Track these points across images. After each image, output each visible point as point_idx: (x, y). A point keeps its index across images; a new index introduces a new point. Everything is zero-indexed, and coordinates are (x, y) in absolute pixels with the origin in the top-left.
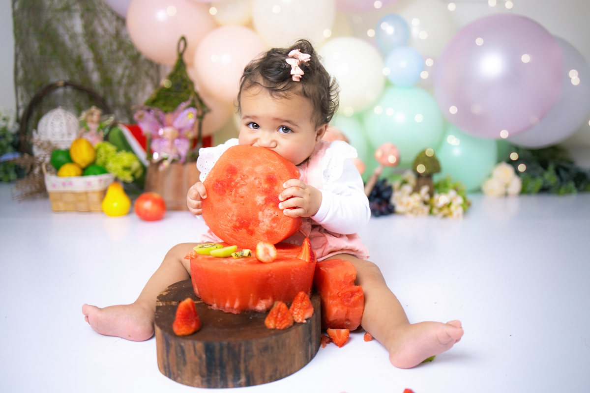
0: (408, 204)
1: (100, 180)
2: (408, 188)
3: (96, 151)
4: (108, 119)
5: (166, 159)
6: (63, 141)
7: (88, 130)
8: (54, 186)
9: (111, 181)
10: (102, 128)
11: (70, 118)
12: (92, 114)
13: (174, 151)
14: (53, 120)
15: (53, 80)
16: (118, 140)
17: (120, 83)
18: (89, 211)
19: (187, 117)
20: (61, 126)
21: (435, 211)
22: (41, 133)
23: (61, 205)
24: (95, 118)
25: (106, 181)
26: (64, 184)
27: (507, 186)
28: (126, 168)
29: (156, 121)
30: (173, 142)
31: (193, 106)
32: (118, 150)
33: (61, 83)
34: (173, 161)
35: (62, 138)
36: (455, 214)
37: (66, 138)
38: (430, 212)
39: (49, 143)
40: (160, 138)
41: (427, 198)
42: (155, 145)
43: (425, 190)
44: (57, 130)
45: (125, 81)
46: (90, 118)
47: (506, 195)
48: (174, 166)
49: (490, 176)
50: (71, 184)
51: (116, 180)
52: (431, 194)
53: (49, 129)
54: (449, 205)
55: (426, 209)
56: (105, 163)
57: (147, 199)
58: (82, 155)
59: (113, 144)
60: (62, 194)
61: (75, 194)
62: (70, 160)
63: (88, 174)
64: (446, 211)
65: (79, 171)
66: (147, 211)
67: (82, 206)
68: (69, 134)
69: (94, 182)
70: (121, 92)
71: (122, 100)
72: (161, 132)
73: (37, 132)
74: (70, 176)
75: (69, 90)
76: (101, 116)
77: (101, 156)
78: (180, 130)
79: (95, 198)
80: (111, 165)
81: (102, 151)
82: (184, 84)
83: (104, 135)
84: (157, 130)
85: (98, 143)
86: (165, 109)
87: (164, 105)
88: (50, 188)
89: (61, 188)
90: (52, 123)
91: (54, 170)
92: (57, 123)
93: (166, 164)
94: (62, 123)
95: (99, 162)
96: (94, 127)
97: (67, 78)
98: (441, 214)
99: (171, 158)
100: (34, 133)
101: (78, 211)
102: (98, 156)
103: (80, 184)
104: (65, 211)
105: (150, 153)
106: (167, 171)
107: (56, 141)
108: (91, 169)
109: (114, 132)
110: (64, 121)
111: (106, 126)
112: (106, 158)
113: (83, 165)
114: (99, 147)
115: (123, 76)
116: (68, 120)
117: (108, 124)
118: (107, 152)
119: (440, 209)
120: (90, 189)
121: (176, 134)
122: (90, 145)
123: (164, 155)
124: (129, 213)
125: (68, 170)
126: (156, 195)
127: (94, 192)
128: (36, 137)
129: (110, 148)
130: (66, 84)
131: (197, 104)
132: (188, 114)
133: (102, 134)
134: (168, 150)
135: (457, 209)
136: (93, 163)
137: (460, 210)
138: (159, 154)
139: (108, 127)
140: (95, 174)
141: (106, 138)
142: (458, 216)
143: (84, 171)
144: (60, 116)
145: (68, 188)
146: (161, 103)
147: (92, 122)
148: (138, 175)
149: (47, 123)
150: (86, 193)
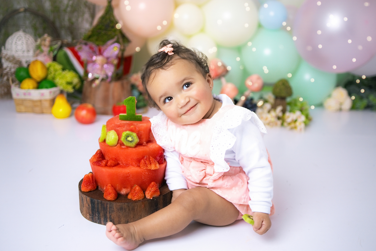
0: (267, 119)
1: (50, 92)
2: (268, 106)
3: (48, 69)
4: (56, 44)
5: (97, 79)
6: (24, 56)
7: (42, 52)
8: (18, 95)
9: (58, 92)
10: (52, 51)
11: (29, 39)
12: (45, 40)
13: (103, 73)
14: (16, 40)
15: (17, 6)
16: (63, 60)
17: (65, 11)
18: (42, 113)
19: (113, 50)
20: (22, 45)
21: (285, 124)
22: (8, 50)
23: (23, 108)
24: (47, 43)
25: (54, 92)
26: (25, 94)
27: (341, 104)
28: (69, 83)
29: (91, 51)
30: (102, 66)
31: (117, 42)
32: (64, 69)
33: (22, 10)
34: (103, 80)
35: (23, 54)
36: (299, 128)
37: (26, 54)
38: (282, 124)
39: (14, 58)
40: (94, 62)
41: (280, 114)
42: (90, 68)
43: (279, 109)
44: (19, 48)
45: (69, 9)
46: (43, 43)
47: (340, 110)
48: (103, 83)
49: (329, 96)
50: (30, 94)
51: (62, 92)
52: (284, 111)
53: (14, 46)
54: (295, 121)
55: (279, 122)
56: (54, 78)
57: (83, 109)
58: (38, 72)
59: (60, 63)
60: (23, 101)
61: (33, 101)
62: (29, 76)
63: (42, 88)
64: (293, 125)
65: (35, 85)
66: (83, 117)
67: (37, 109)
68: (28, 51)
69: (46, 93)
70: (66, 18)
71: (66, 23)
72: (94, 58)
73: (5, 48)
74: (29, 88)
75: (28, 14)
76: (51, 41)
77: (51, 73)
78: (108, 58)
79: (47, 104)
80: (58, 81)
81: (52, 69)
82: (111, 25)
83: (53, 55)
84: (92, 57)
85: (49, 63)
86: (97, 43)
87: (97, 40)
88: (14, 95)
89: (22, 97)
90: (16, 43)
91: (17, 82)
92: (19, 43)
93: (97, 82)
94: (23, 42)
95: (50, 77)
96: (46, 49)
97: (27, 6)
98: (289, 127)
99: (101, 78)
100: (3, 48)
101: (34, 112)
102: (49, 72)
103: (36, 94)
104: (26, 112)
105: (86, 73)
106: (98, 87)
107: (19, 56)
108: (44, 83)
109: (61, 54)
110: (25, 42)
111: (55, 49)
112: (55, 74)
113: (39, 80)
114: (50, 66)
115: (67, 6)
116: (27, 41)
117: (56, 47)
118: (56, 71)
119: (289, 124)
120: (43, 98)
121: (105, 61)
122: (43, 64)
123: (96, 75)
124: (70, 115)
125: (28, 84)
126: (90, 106)
127: (46, 100)
128: (4, 52)
129: (58, 67)
130: (26, 10)
131: (121, 40)
132: (114, 47)
133: (52, 55)
134: (99, 72)
135: (300, 124)
136: (45, 79)
137: (303, 125)
138: (93, 75)
139: (57, 50)
140: (47, 88)
141: (55, 59)
142: (301, 130)
143: (39, 85)
144: (22, 37)
145: (28, 97)
146: (95, 38)
147: (45, 45)
148: (78, 87)
149: (12, 42)
150: (40, 101)
